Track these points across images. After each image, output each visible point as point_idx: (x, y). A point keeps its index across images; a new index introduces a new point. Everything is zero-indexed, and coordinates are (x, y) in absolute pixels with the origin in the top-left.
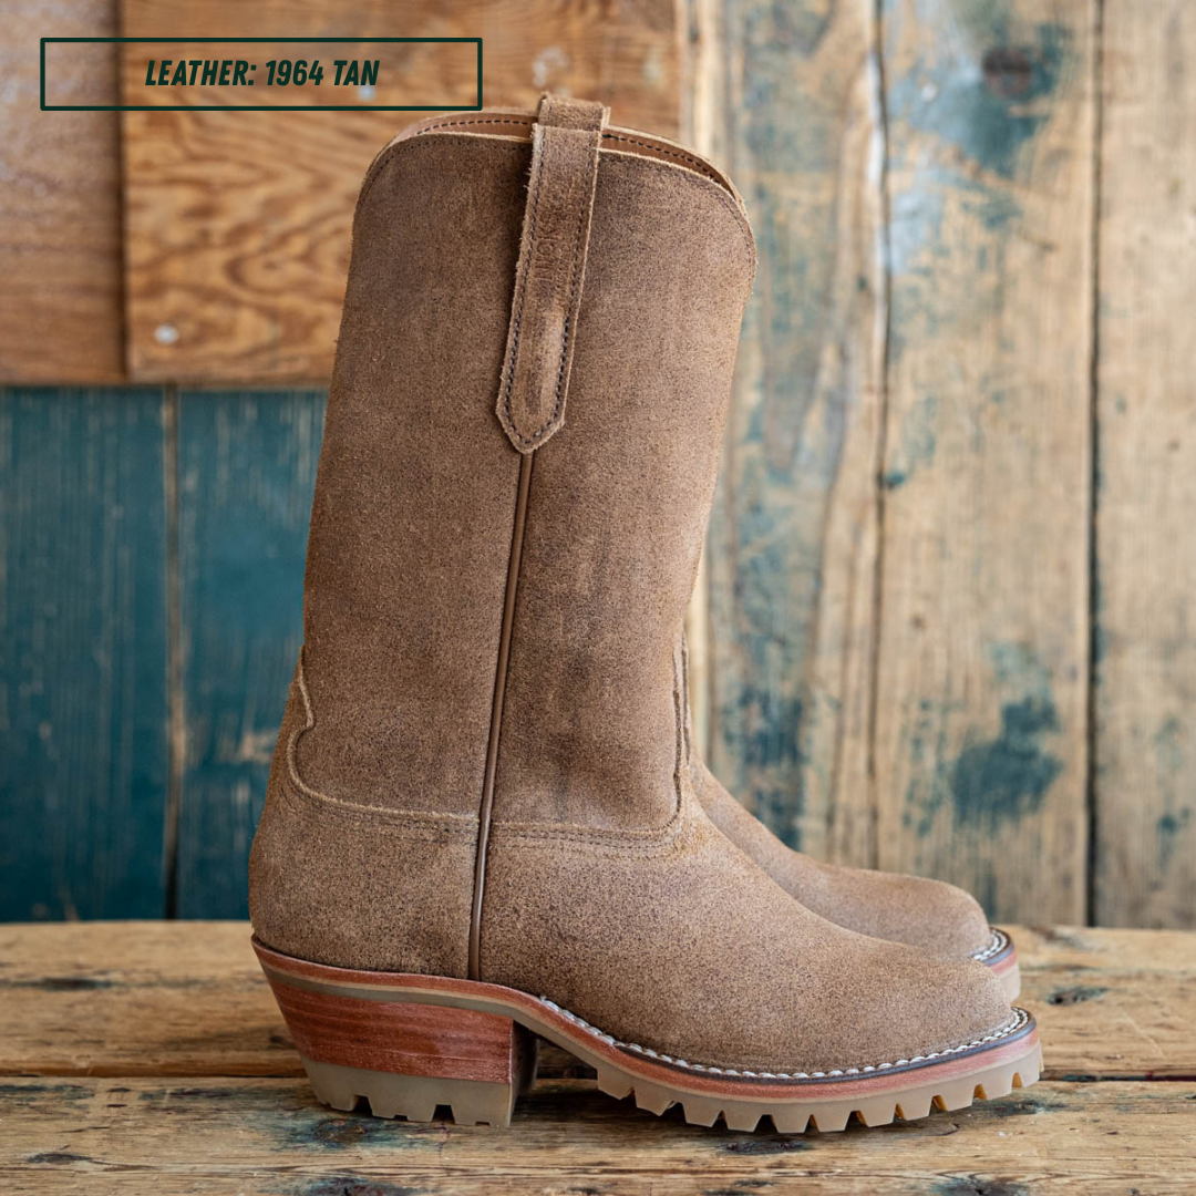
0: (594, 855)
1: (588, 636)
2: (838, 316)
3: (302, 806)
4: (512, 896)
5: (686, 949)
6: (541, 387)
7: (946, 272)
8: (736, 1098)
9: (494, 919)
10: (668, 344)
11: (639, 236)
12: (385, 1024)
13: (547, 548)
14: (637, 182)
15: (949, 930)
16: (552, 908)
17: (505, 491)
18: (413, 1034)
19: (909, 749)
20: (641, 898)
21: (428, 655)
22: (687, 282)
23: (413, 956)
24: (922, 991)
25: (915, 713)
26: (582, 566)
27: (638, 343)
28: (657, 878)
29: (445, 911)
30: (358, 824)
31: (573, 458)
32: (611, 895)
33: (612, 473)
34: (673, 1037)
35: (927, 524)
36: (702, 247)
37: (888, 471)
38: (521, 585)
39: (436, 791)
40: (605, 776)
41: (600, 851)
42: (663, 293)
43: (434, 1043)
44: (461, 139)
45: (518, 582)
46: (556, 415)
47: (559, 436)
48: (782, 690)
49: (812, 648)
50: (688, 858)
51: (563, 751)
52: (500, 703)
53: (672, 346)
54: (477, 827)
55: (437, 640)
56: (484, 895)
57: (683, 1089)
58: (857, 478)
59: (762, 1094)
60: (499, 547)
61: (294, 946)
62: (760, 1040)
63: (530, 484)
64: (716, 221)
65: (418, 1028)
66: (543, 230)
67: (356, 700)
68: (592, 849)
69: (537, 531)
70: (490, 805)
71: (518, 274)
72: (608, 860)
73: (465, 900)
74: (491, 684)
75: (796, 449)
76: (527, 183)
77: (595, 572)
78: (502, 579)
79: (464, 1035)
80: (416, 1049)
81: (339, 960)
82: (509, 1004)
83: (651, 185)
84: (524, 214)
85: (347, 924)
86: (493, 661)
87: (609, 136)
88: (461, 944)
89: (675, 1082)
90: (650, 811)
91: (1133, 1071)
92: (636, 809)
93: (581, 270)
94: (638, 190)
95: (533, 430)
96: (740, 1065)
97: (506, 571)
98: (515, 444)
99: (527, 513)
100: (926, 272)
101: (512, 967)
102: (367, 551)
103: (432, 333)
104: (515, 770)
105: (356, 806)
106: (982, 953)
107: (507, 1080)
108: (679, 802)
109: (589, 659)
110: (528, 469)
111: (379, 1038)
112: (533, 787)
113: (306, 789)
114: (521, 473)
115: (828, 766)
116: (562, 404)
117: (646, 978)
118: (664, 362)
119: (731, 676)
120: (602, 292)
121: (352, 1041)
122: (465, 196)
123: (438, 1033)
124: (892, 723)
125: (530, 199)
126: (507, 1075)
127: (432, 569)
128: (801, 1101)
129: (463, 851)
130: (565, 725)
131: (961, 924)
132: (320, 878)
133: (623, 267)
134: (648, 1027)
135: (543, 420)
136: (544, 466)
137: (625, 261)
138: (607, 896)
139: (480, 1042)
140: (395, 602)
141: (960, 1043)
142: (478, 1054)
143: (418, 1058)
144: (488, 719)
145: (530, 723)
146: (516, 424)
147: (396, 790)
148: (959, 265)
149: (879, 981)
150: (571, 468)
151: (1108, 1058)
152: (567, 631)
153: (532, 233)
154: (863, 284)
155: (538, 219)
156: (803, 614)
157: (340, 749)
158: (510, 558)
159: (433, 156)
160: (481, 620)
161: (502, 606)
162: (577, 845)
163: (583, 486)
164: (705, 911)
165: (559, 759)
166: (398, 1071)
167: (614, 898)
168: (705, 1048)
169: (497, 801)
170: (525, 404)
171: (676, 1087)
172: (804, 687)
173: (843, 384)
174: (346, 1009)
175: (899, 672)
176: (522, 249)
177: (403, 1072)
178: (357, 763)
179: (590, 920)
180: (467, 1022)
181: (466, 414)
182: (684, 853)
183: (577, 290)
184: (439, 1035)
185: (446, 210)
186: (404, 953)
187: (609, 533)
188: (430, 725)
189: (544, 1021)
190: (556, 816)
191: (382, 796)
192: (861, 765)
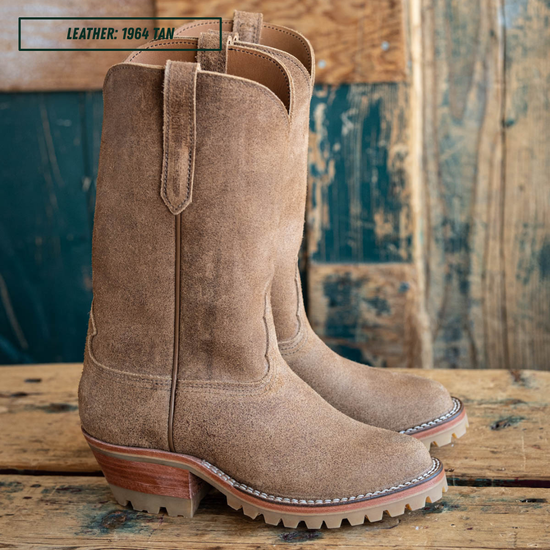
0: (225, 395)
1: (214, 296)
2: (482, 48)
3: (95, 369)
4: (186, 415)
5: (266, 441)
6: (179, 185)
7: (530, 28)
8: (287, 513)
9: (178, 426)
10: (242, 161)
11: (222, 112)
12: (134, 471)
13: (191, 257)
14: (219, 86)
15: (428, 406)
16: (204, 421)
17: (169, 231)
18: (146, 476)
19: (518, 246)
20: (246, 416)
21: (143, 305)
22: (249, 131)
23: (144, 440)
24: (381, 459)
25: (521, 229)
26: (208, 265)
27: (226, 162)
28: (255, 405)
29: (156, 421)
30: (118, 379)
31: (199, 216)
32: (232, 414)
33: (218, 222)
34: (259, 483)
35: (525, 143)
36: (255, 115)
37: (506, 120)
38: (182, 273)
39: (152, 365)
40: (229, 359)
41: (228, 393)
42: (236, 138)
43: (156, 480)
44: (137, 67)
45: (180, 272)
46: (188, 197)
47: (191, 206)
48: (460, 218)
49: (474, 200)
50: (272, 394)
51: (208, 348)
52: (178, 325)
53: (244, 162)
54: (171, 382)
55: (146, 298)
56: (174, 414)
57: (263, 508)
58: (493, 123)
59: (300, 511)
60: (169, 256)
61: (93, 434)
62: (299, 485)
63: (181, 228)
64: (262, 102)
65: (148, 473)
66: (173, 112)
67: (114, 323)
68: (224, 392)
69: (186, 249)
70: (176, 372)
71: (164, 132)
72: (232, 398)
73: (165, 416)
74: (172, 316)
75: (464, 109)
76: (163, 90)
77: (214, 267)
78: (173, 270)
79: (168, 477)
80: (148, 482)
81: (112, 441)
82: (187, 464)
83: (226, 87)
84: (163, 104)
85: (113, 426)
86: (173, 307)
87: (232, 49)
88: (164, 437)
89: (260, 505)
90: (253, 374)
91: (508, 477)
92: (246, 373)
93: (194, 130)
94: (220, 90)
95: (178, 204)
96: (291, 496)
97: (174, 267)
98: (171, 210)
99: (181, 241)
100: (521, 28)
101: (188, 447)
102: (113, 256)
103: (132, 158)
104: (186, 356)
105: (116, 371)
106: (445, 415)
107: (189, 498)
108: (269, 367)
109: (215, 307)
110: (179, 221)
111: (132, 476)
112: (196, 364)
113: (96, 362)
114: (176, 223)
115: (482, 252)
116: (190, 192)
117: (247, 455)
118: (240, 170)
119: (437, 213)
120: (206, 138)
121: (121, 477)
122: (140, 94)
123: (157, 476)
124: (511, 233)
125: (165, 98)
126: (189, 495)
127: (140, 265)
128: (318, 514)
129: (164, 394)
130: (207, 336)
131: (434, 403)
132: (102, 404)
133: (216, 126)
134: (248, 477)
135: (182, 201)
136: (185, 220)
137: (216, 124)
138: (230, 415)
139: (176, 480)
140: (126, 279)
141: (399, 483)
142: (175, 486)
143: (149, 486)
144: (173, 333)
145: (191, 335)
146: (170, 200)
147: (135, 364)
148: (536, 24)
149: (360, 454)
150: (198, 220)
151: (498, 470)
152: (204, 294)
153: (168, 113)
154: (492, 34)
155: (170, 106)
156: (469, 184)
157: (108, 345)
158: (176, 261)
159: (126, 74)
160: (165, 289)
161: (174, 282)
162: (217, 391)
163: (205, 228)
164: (278, 421)
165: (206, 351)
166: (141, 491)
167: (234, 416)
168: (274, 489)
169: (179, 370)
170: (173, 192)
171: (260, 507)
172: (471, 217)
173: (485, 79)
174: (117, 463)
175: (513, 211)
176: (165, 121)
177: (144, 492)
178: (117, 352)
179: (222, 427)
180: (169, 472)
181: (149, 195)
182: (270, 392)
183: (193, 139)
184: (157, 477)
185: (133, 100)
186: (140, 440)
187: (220, 250)
188: (146, 335)
189: (203, 472)
190: (207, 377)
191: (128, 367)
192: (497, 252)
